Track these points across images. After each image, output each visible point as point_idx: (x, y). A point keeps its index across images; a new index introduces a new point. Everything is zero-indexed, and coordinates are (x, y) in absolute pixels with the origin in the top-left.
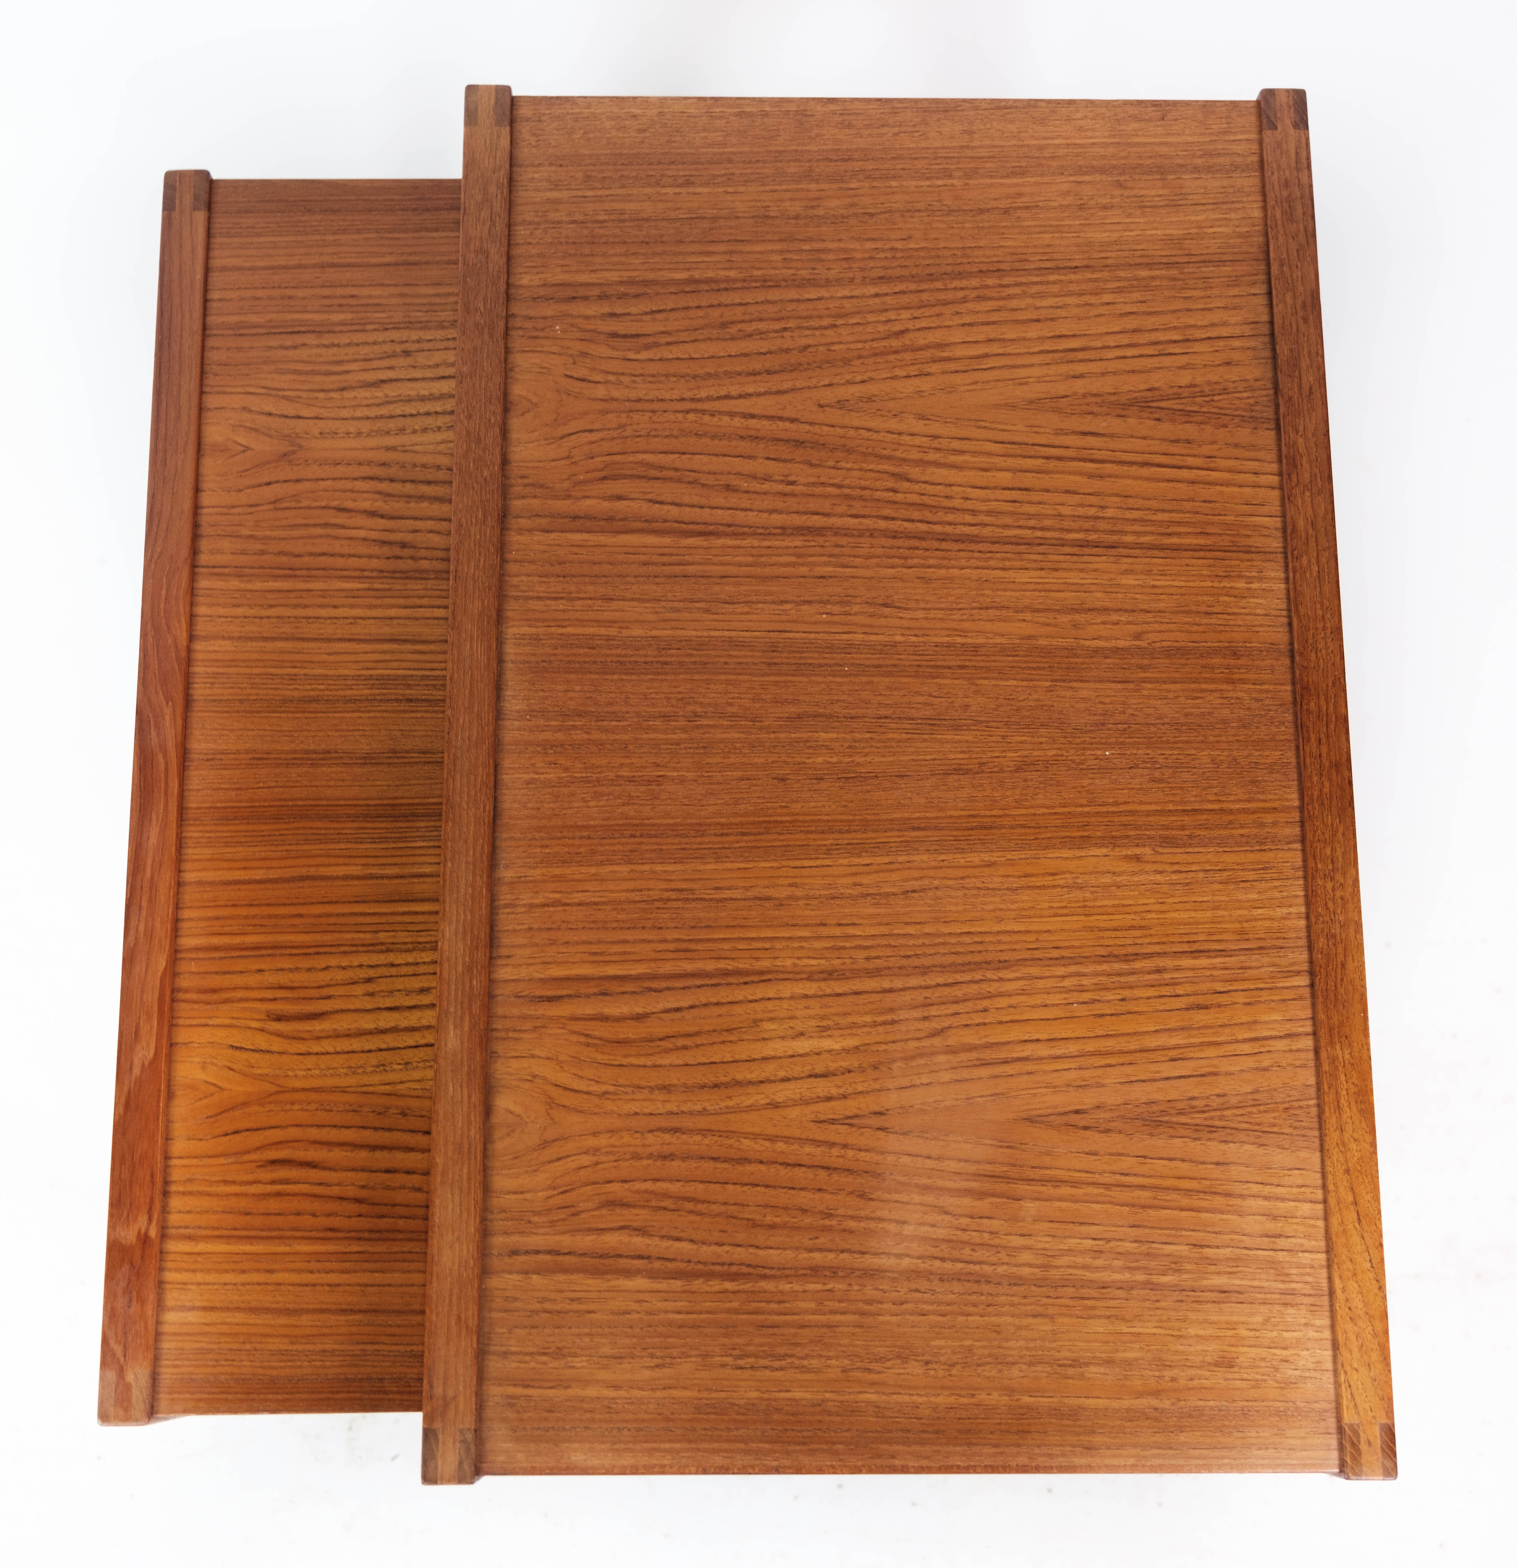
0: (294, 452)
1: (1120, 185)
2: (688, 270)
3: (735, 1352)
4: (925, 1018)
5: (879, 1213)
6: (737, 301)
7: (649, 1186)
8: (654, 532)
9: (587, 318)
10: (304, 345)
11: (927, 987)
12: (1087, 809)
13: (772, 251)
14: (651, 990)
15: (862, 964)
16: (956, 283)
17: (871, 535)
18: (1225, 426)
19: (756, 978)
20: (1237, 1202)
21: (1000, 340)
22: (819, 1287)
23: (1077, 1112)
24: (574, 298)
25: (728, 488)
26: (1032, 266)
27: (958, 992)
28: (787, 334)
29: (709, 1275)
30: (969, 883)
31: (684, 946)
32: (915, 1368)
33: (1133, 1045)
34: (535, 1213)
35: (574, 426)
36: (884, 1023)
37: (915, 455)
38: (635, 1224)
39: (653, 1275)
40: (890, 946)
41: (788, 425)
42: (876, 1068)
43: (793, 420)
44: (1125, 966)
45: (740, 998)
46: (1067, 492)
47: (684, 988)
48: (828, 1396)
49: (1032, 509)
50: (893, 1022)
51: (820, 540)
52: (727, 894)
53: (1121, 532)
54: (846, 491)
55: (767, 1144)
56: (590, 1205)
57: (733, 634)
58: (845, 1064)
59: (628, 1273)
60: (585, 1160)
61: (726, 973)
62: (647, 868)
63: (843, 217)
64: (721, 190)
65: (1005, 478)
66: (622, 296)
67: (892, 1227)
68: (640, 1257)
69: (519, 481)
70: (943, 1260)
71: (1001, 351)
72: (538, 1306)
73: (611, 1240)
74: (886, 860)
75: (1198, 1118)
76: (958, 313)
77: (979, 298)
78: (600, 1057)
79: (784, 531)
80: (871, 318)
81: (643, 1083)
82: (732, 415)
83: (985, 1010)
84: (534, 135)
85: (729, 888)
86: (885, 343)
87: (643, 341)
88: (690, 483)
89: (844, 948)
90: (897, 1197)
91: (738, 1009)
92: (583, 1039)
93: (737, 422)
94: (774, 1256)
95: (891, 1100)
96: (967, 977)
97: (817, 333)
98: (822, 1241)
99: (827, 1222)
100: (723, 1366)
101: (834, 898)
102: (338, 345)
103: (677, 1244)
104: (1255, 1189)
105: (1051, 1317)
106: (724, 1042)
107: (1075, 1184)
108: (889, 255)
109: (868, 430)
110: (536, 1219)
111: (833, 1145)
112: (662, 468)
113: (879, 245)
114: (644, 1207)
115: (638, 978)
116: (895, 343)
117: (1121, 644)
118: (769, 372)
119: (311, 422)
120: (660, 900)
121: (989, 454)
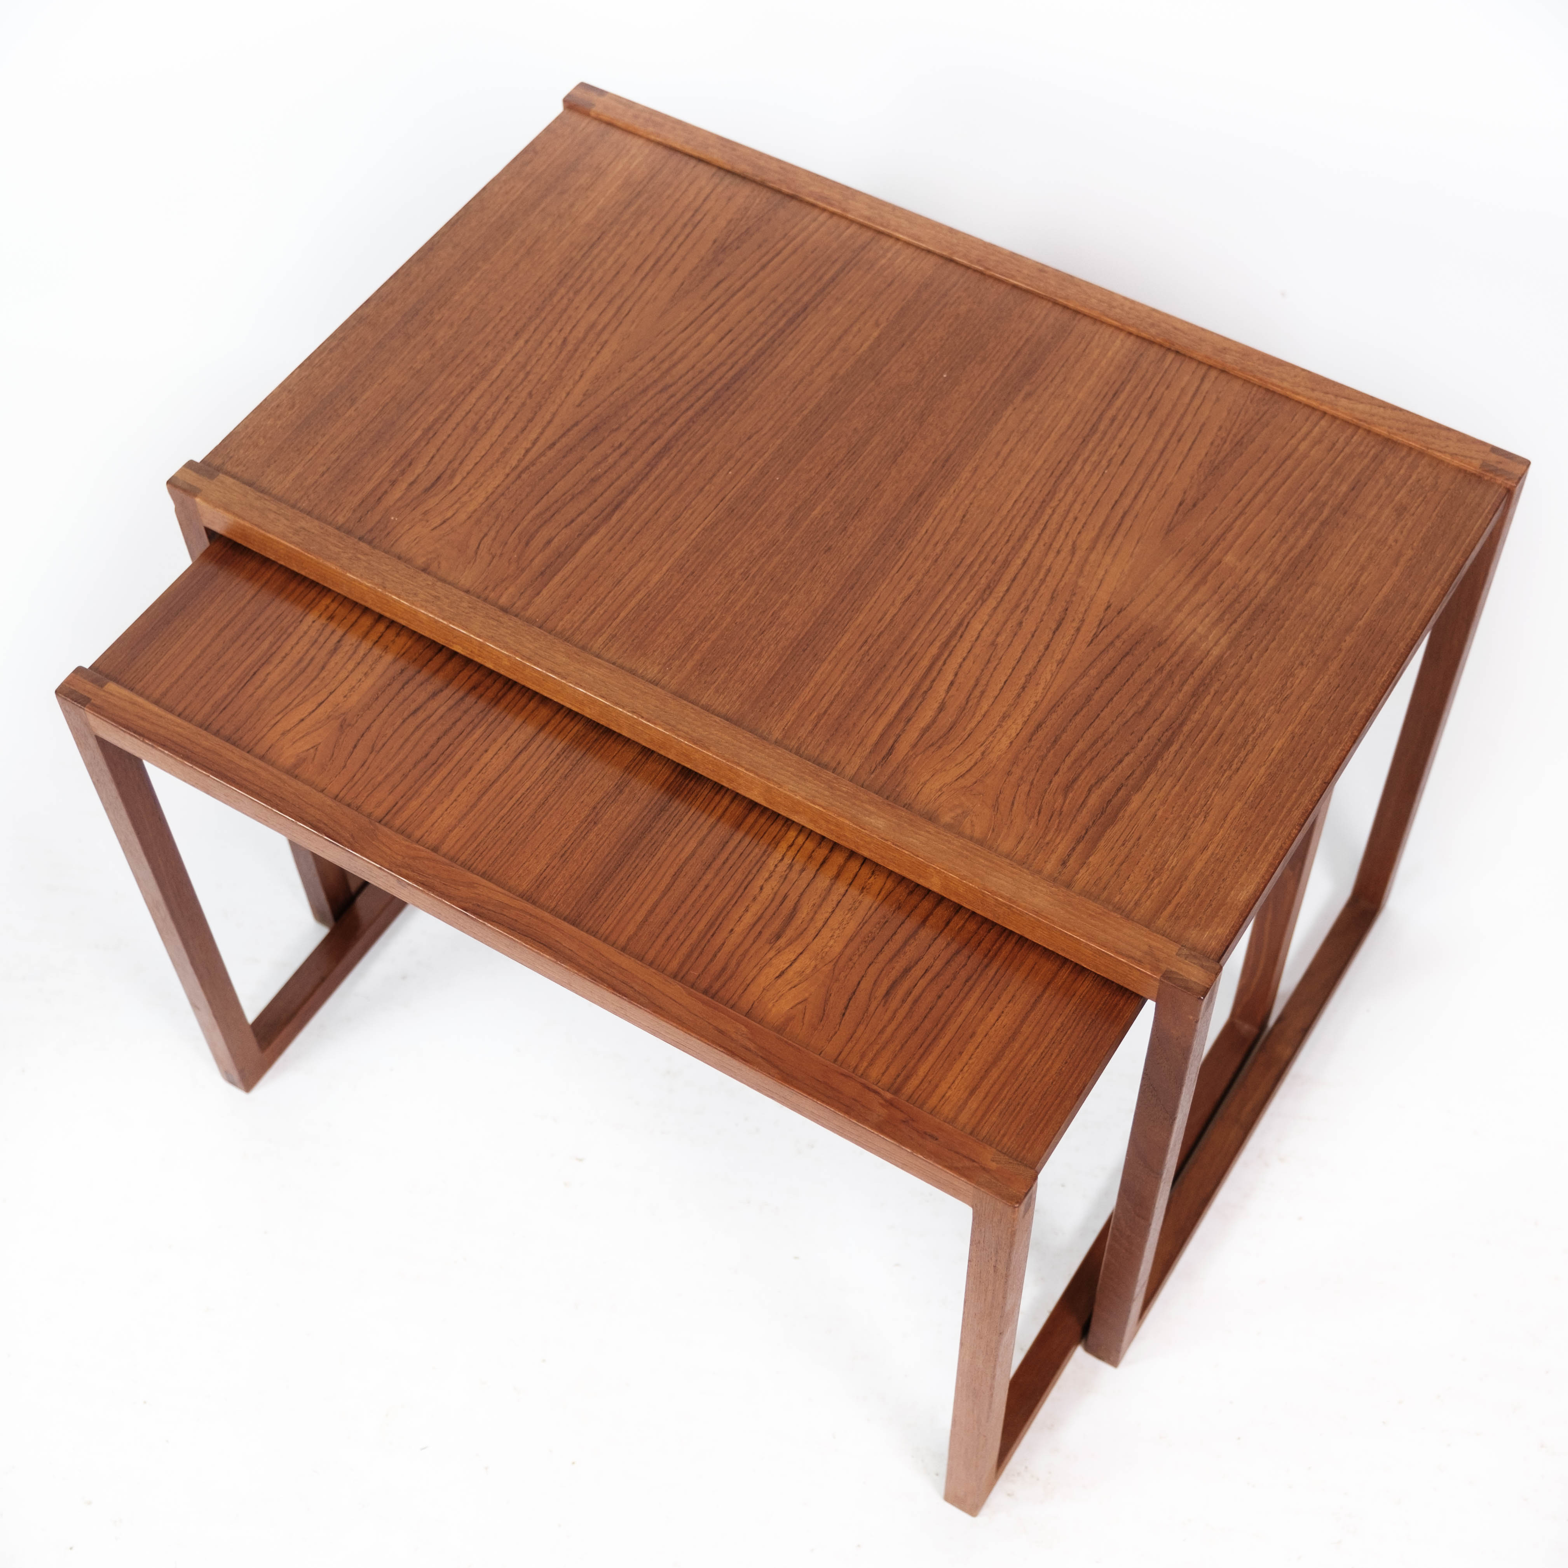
0: (345, 720)
1: (562, 193)
2: (417, 429)
3: (1225, 767)
4: (1058, 552)
5: (1179, 640)
6: (464, 413)
7: (1069, 761)
8: (591, 534)
9: (400, 498)
10: (268, 674)
11: (1037, 541)
12: (975, 404)
13: (445, 379)
14: (926, 692)
15: (995, 568)
16: (555, 300)
17: (694, 422)
18: (770, 220)
19: (962, 629)
20: (1296, 455)
21: (615, 297)
22: (1209, 698)
23: (1180, 504)
24: (380, 498)
25: (594, 481)
26: (578, 257)
27: (1052, 526)
28: (511, 399)
29: (1159, 756)
30: (980, 485)
31: (908, 658)
32: (1301, 673)
33: (1154, 456)
34: (1044, 836)
35: (473, 542)
36: (1046, 575)
37: (656, 375)
38: (1093, 782)
39: (1137, 788)
40: (993, 547)
41: (576, 429)
42: (1074, 594)
43: (576, 424)
44: (1098, 435)
45: (970, 645)
46: (749, 312)
47: (939, 672)
48: (1290, 728)
49: (746, 334)
50: (1049, 570)
51: (674, 451)
52: (888, 617)
53: (799, 301)
54: (651, 420)
55: (1086, 679)
56: (1060, 800)
57: (702, 526)
58: (1060, 609)
59: (1126, 802)
60: (1025, 788)
61: (946, 644)
62: (834, 653)
63: (456, 332)
64: (376, 386)
65: (712, 338)
66: (403, 472)
67: (1193, 638)
68: (1119, 790)
69: (487, 592)
70: (1235, 621)
71: (623, 300)
72: (1115, 867)
73: (1094, 800)
74: (931, 520)
75: (1227, 447)
76: (577, 308)
77: (577, 293)
78: (954, 745)
79: (651, 466)
80: (540, 351)
81: (991, 729)
82: (543, 454)
83: (1076, 519)
84: (238, 466)
85: (885, 614)
86: (564, 353)
87: (445, 476)
88: (571, 500)
89: (976, 572)
90: (1173, 627)
91: (976, 651)
92: (933, 749)
93: (551, 454)
94: (1170, 712)
95: (1103, 596)
96: (1046, 517)
97: (525, 383)
98: (1177, 680)
99: (1165, 672)
100: (1230, 778)
101: (936, 561)
102: (287, 655)
103: (1124, 764)
104: (1294, 441)
105: (1311, 584)
106: (995, 669)
107: (1229, 528)
108: (504, 322)
109: (618, 389)
110: (1048, 839)
111: (1112, 643)
112: (547, 509)
113: (492, 324)
114: (1083, 770)
115: (912, 696)
116: (570, 347)
117: (876, 334)
118: (530, 421)
119: (331, 698)
120: (864, 656)
121: (689, 338)
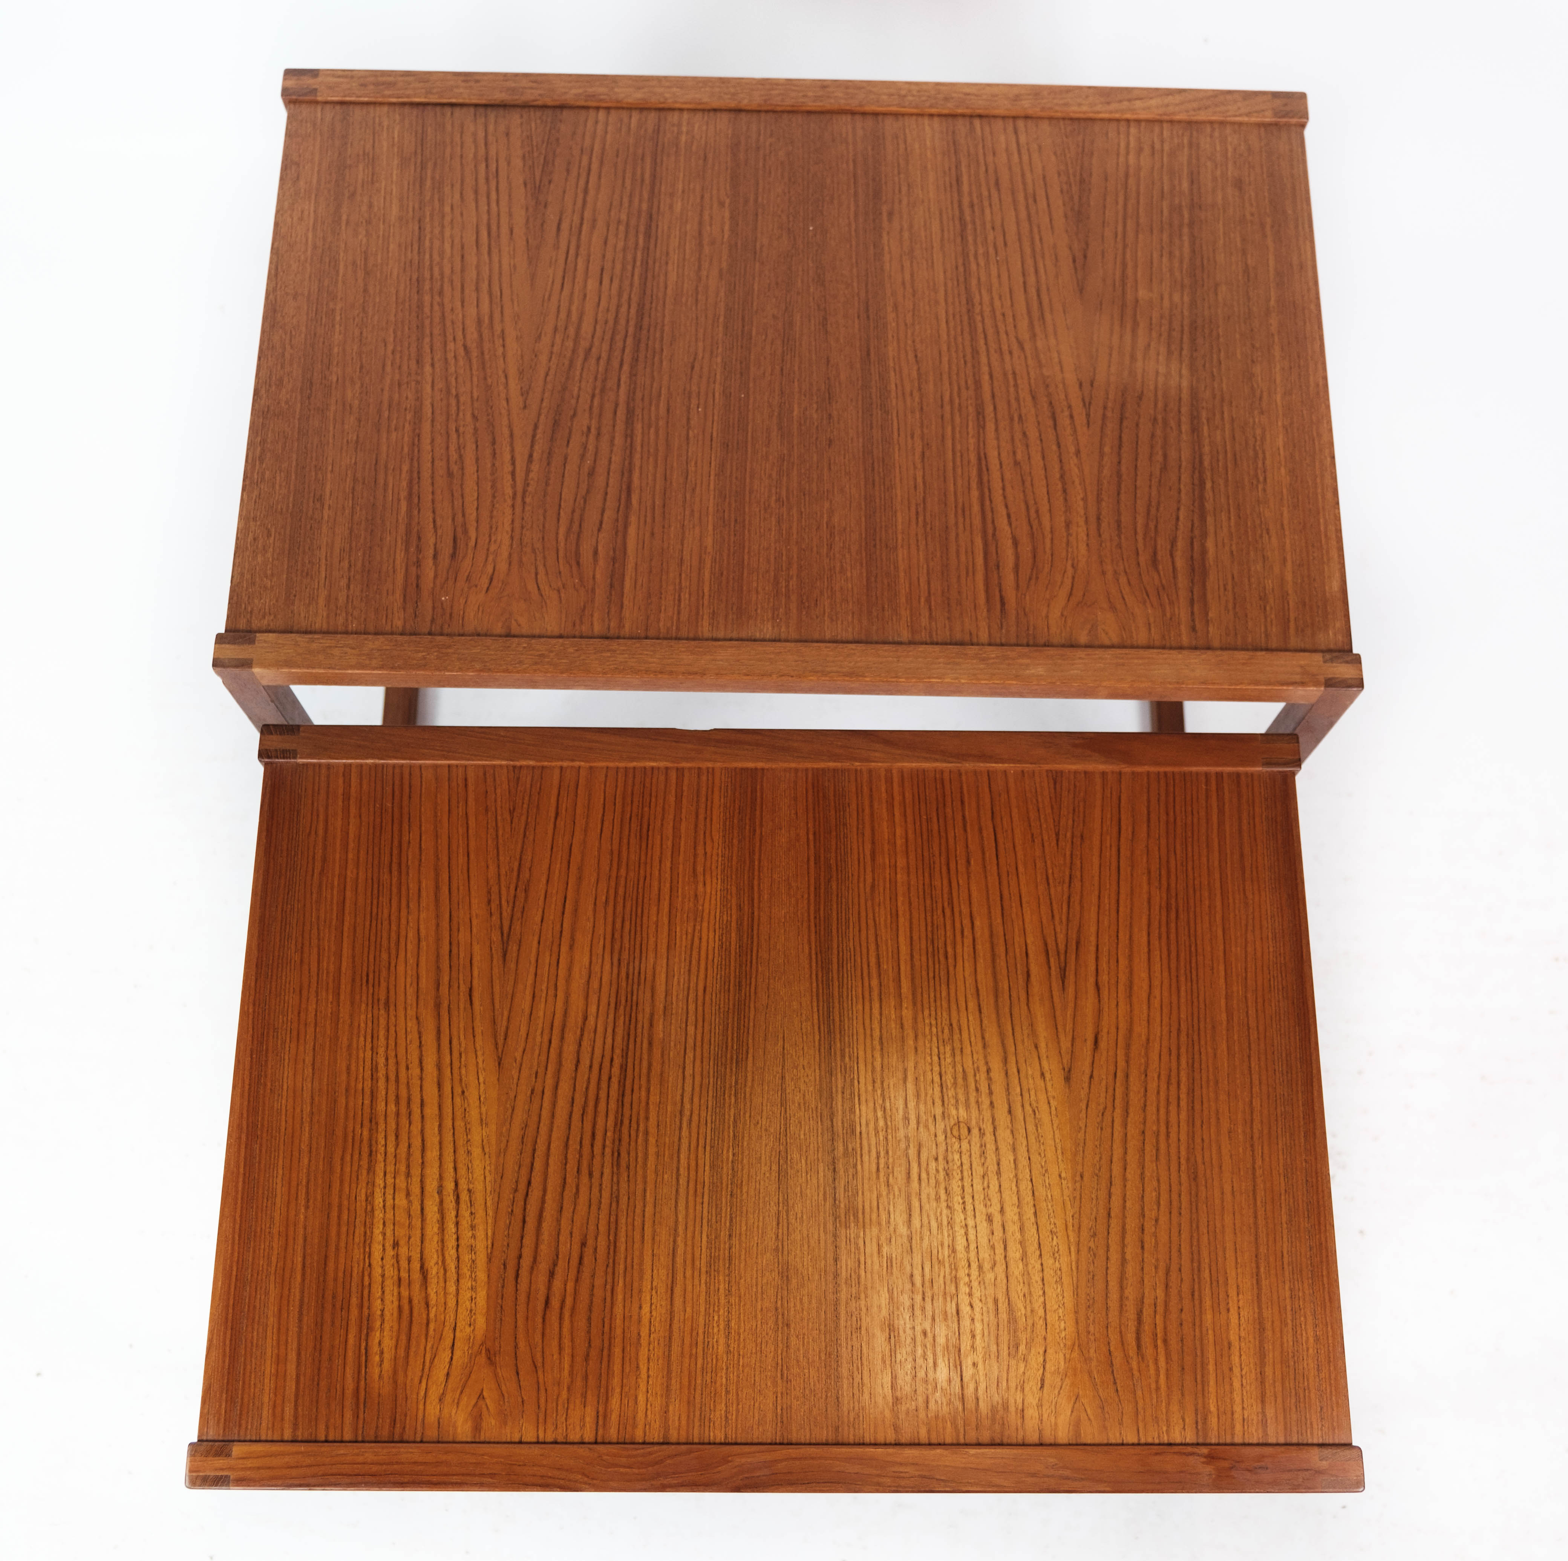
1: (353, 195)
2: (399, 500)
3: (1255, 482)
4: (1011, 353)
5: (1152, 387)
6: (429, 465)
7: (1140, 537)
8: (626, 527)
9: (436, 577)
11: (988, 351)
12: (854, 243)
13: (388, 439)
14: (994, 535)
15: (971, 392)
16: (427, 310)
17: (635, 375)
18: (558, 140)
19: (984, 462)
20: (1131, 171)
21: (477, 283)
22: (1206, 428)
23: (1074, 261)
24: (417, 586)
25: (591, 473)
26: (416, 258)
27: (990, 332)
28: (461, 430)
29: (1202, 498)
30: (909, 320)
31: (960, 511)
32: (1257, 369)
33: (1025, 225)
34: (1164, 615)
35: (531, 586)
36: (1015, 379)
37: (570, 344)
38: (1169, 547)
39: (1204, 535)
40: (958, 374)
41: (539, 431)
42: (1047, 386)
43: (536, 427)
44: (970, 226)
45: (999, 473)
46: (605, 243)
47: (992, 512)
48: (1280, 424)
49: (618, 266)
50: (1014, 373)
51: (638, 411)
52: (920, 480)
53: (640, 211)
54: (597, 391)
55: (1106, 459)
56: (1156, 577)
57: (712, 473)
58: (1046, 405)
59: (1204, 552)
60: (1123, 580)
61: (980, 482)
62: (900, 537)
63: (362, 386)
64: (329, 475)
65: (592, 284)
66: (419, 550)
67: (1161, 379)
68: (1192, 543)
69: (577, 627)
70: (1182, 349)
71: (486, 282)
72: (1231, 613)
73: (1180, 563)
74: (892, 374)
75: (1075, 189)
76: (452, 310)
77: (441, 293)
78: (1046, 570)
79: (629, 435)
80: (452, 369)
81: (1065, 540)
82: (528, 471)
83: (1004, 315)
84: (264, 617)
85: (915, 479)
86: (474, 361)
87: (460, 535)
88: (585, 502)
89: (960, 404)
90: (1139, 377)
91: (1008, 476)
92: (1033, 582)
93: (535, 467)
94: (1186, 454)
95: (1071, 377)
96: (980, 325)
97: (462, 408)
98: (1173, 423)
99: (1160, 421)
100: (1264, 490)
101: (922, 409)
103: (1181, 518)
104: (1122, 159)
105: (1217, 286)
106: (1032, 485)
107: (1124, 265)
108: (398, 356)
109: (547, 375)
110: (1168, 615)
111: (1104, 415)
112: (572, 521)
113: (389, 363)
114: (1155, 541)
115: (986, 545)
116: (475, 354)
117: (727, 214)
118: (494, 443)
120: (925, 526)
121: (572, 293)
